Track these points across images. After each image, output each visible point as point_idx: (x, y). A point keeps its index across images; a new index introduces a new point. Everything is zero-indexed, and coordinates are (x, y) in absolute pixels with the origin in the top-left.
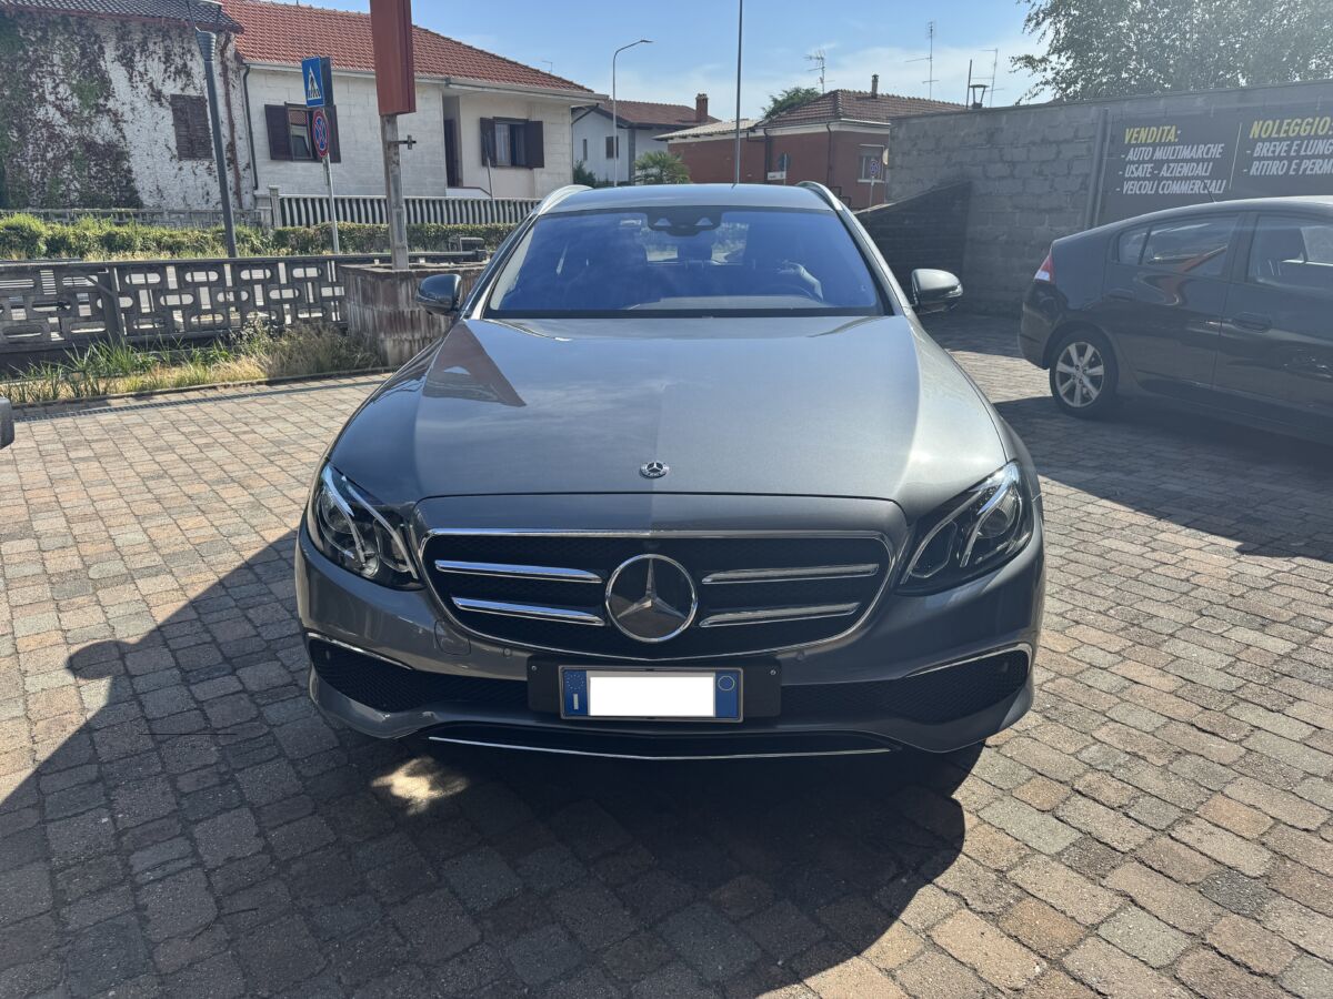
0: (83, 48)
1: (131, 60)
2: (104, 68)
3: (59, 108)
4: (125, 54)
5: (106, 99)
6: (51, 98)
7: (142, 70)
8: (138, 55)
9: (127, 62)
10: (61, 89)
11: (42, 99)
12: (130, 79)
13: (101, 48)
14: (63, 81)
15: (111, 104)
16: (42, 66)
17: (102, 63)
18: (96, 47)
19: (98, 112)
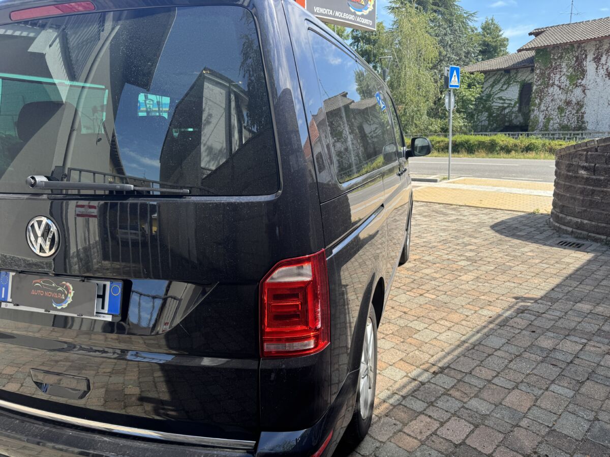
0: (577, 58)
1: (600, 59)
2: (585, 65)
3: (560, 87)
4: (598, 56)
5: (582, 79)
6: (557, 83)
7: (604, 63)
8: (604, 56)
9: (597, 59)
10: (562, 78)
11: (553, 84)
12: (597, 69)
13: (586, 56)
14: (564, 74)
15: (583, 82)
16: (557, 69)
17: (585, 63)
18: (584, 56)
19: (577, 86)
